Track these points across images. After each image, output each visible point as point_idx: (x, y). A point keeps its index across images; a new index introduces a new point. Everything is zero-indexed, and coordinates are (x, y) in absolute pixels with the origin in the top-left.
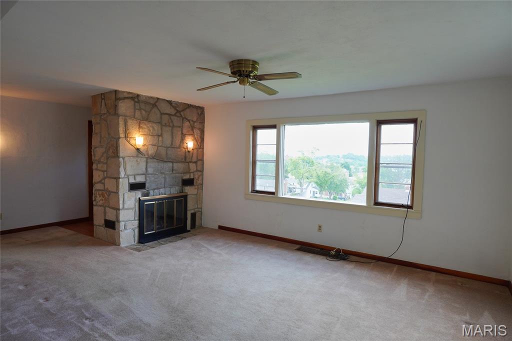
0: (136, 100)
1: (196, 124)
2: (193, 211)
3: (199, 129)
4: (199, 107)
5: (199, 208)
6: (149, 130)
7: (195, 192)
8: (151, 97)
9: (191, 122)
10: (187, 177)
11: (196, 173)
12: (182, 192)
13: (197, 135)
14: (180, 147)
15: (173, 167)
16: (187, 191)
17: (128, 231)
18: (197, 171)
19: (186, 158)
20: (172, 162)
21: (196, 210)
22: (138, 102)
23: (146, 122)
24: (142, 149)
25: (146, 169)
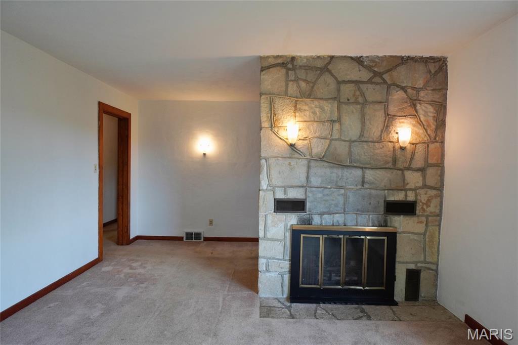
0: (290, 66)
1: (422, 94)
2: (412, 266)
3: (432, 103)
4: (431, 58)
5: (431, 263)
6: (314, 113)
7: (421, 228)
8: (319, 57)
9: (409, 91)
10: (399, 197)
11: (422, 192)
12: (386, 226)
13: (425, 116)
14: (380, 141)
15: (363, 177)
16: (396, 225)
17: (273, 274)
18: (425, 186)
19: (395, 161)
20: (362, 168)
21: (419, 265)
22: (294, 69)
23: (308, 100)
24: (300, 145)
25: (307, 178)
